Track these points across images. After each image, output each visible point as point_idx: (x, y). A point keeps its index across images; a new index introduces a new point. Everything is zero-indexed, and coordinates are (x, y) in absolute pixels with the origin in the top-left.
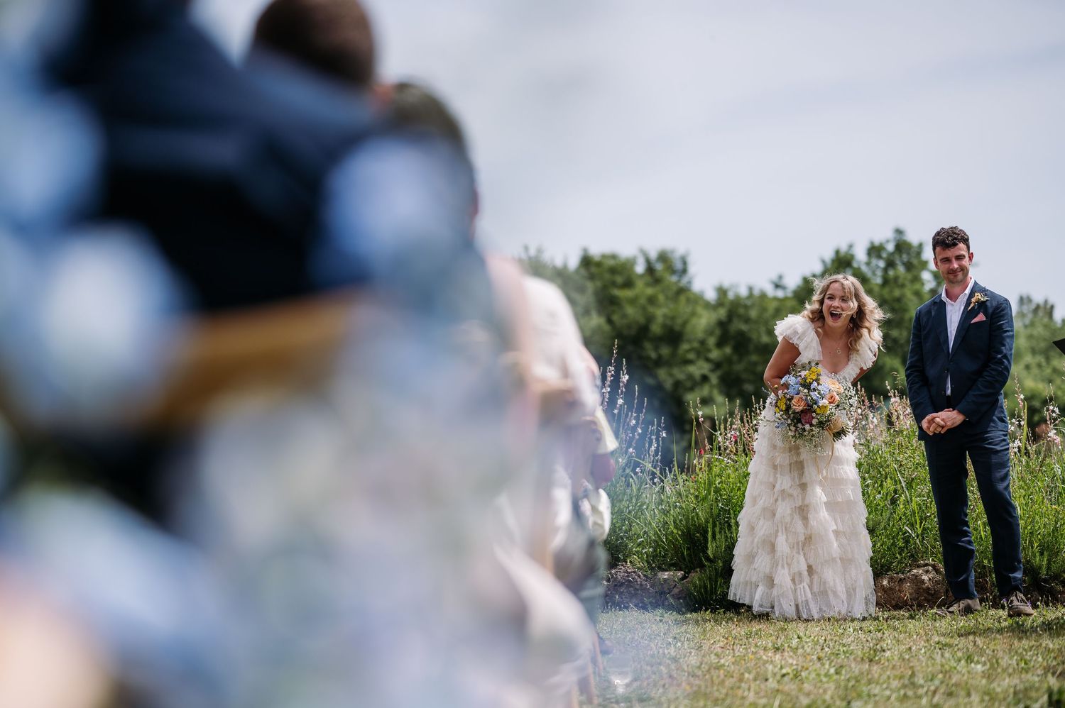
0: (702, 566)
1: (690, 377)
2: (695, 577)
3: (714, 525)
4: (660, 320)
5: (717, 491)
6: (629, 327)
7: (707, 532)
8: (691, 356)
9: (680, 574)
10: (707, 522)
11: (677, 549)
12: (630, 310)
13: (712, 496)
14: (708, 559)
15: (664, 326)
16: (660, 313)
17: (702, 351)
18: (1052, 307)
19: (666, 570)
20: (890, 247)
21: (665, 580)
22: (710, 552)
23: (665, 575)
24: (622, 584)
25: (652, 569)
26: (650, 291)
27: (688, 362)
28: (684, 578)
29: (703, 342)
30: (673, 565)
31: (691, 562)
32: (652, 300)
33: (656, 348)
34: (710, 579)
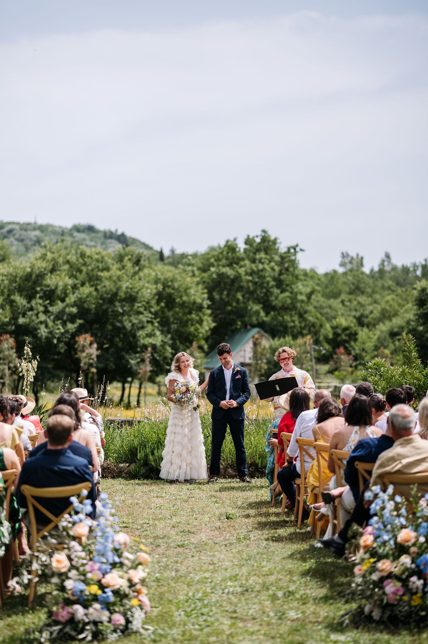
0: (135, 462)
1: (141, 322)
2: (133, 466)
3: (140, 447)
4: (124, 289)
5: (142, 433)
6: (106, 293)
7: (137, 449)
8: (142, 309)
9: (127, 465)
10: (138, 446)
11: (127, 456)
12: (107, 283)
13: (140, 436)
14: (137, 459)
15: (126, 293)
16: (125, 285)
17: (148, 307)
18: (362, 258)
19: (122, 463)
20: (258, 240)
21: (122, 467)
22: (138, 457)
23: (122, 465)
24: (106, 468)
25: (117, 462)
26: (119, 273)
27: (140, 313)
28: (129, 466)
29: (148, 303)
30: (125, 461)
31: (131, 460)
32: (119, 278)
33: (122, 307)
34: (138, 467)
